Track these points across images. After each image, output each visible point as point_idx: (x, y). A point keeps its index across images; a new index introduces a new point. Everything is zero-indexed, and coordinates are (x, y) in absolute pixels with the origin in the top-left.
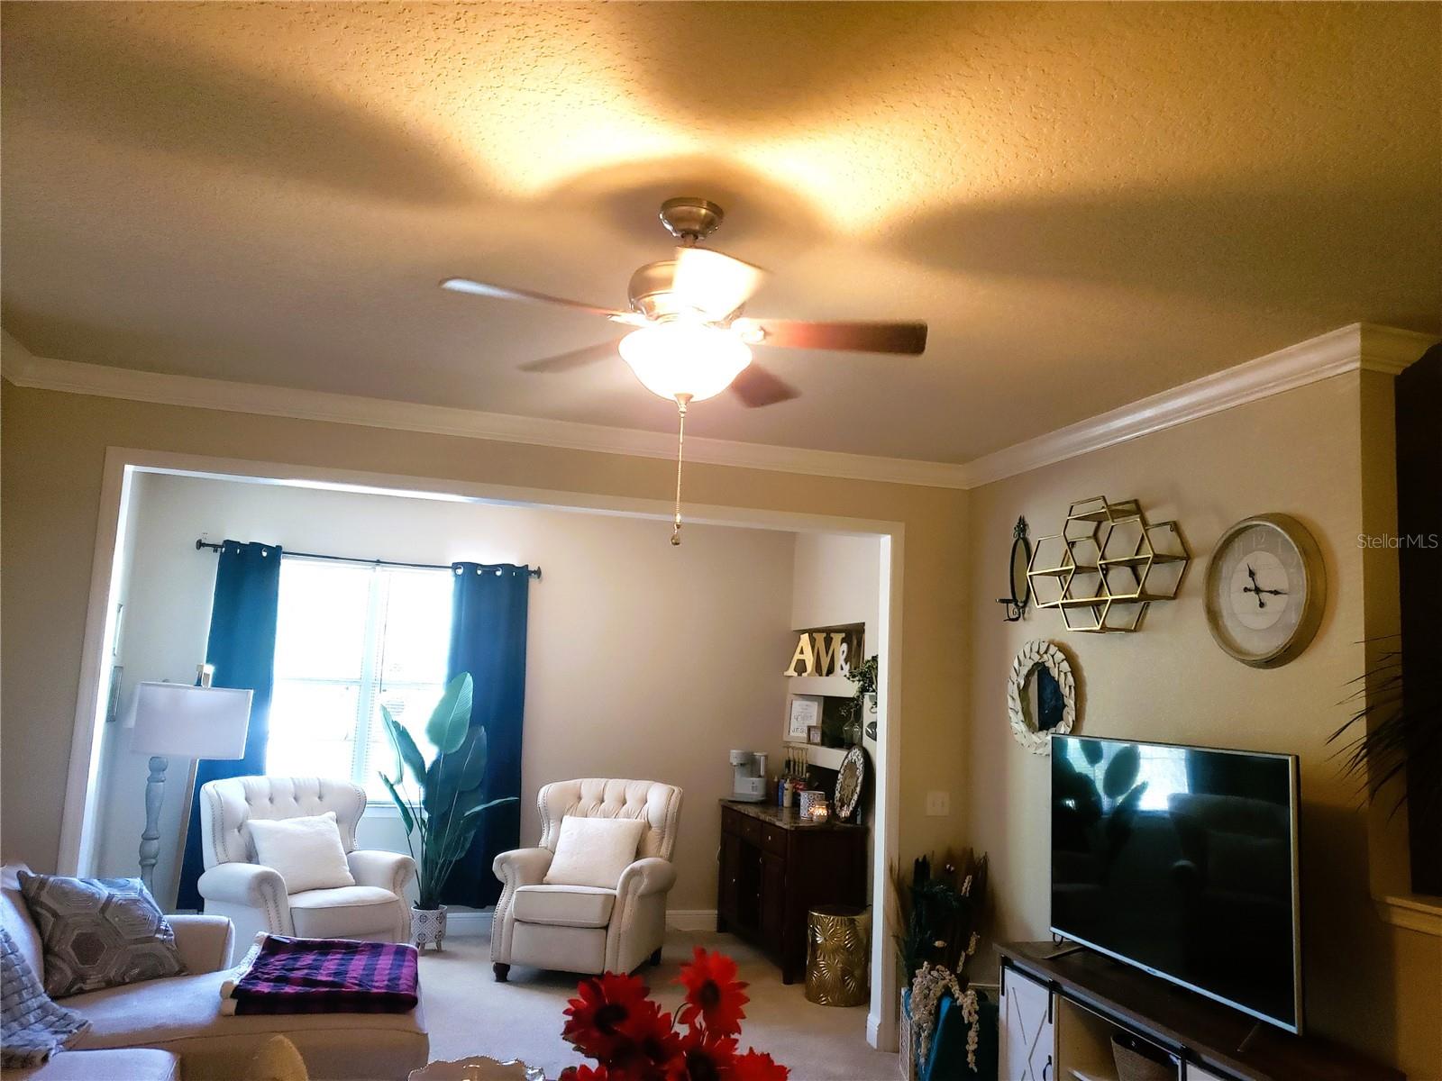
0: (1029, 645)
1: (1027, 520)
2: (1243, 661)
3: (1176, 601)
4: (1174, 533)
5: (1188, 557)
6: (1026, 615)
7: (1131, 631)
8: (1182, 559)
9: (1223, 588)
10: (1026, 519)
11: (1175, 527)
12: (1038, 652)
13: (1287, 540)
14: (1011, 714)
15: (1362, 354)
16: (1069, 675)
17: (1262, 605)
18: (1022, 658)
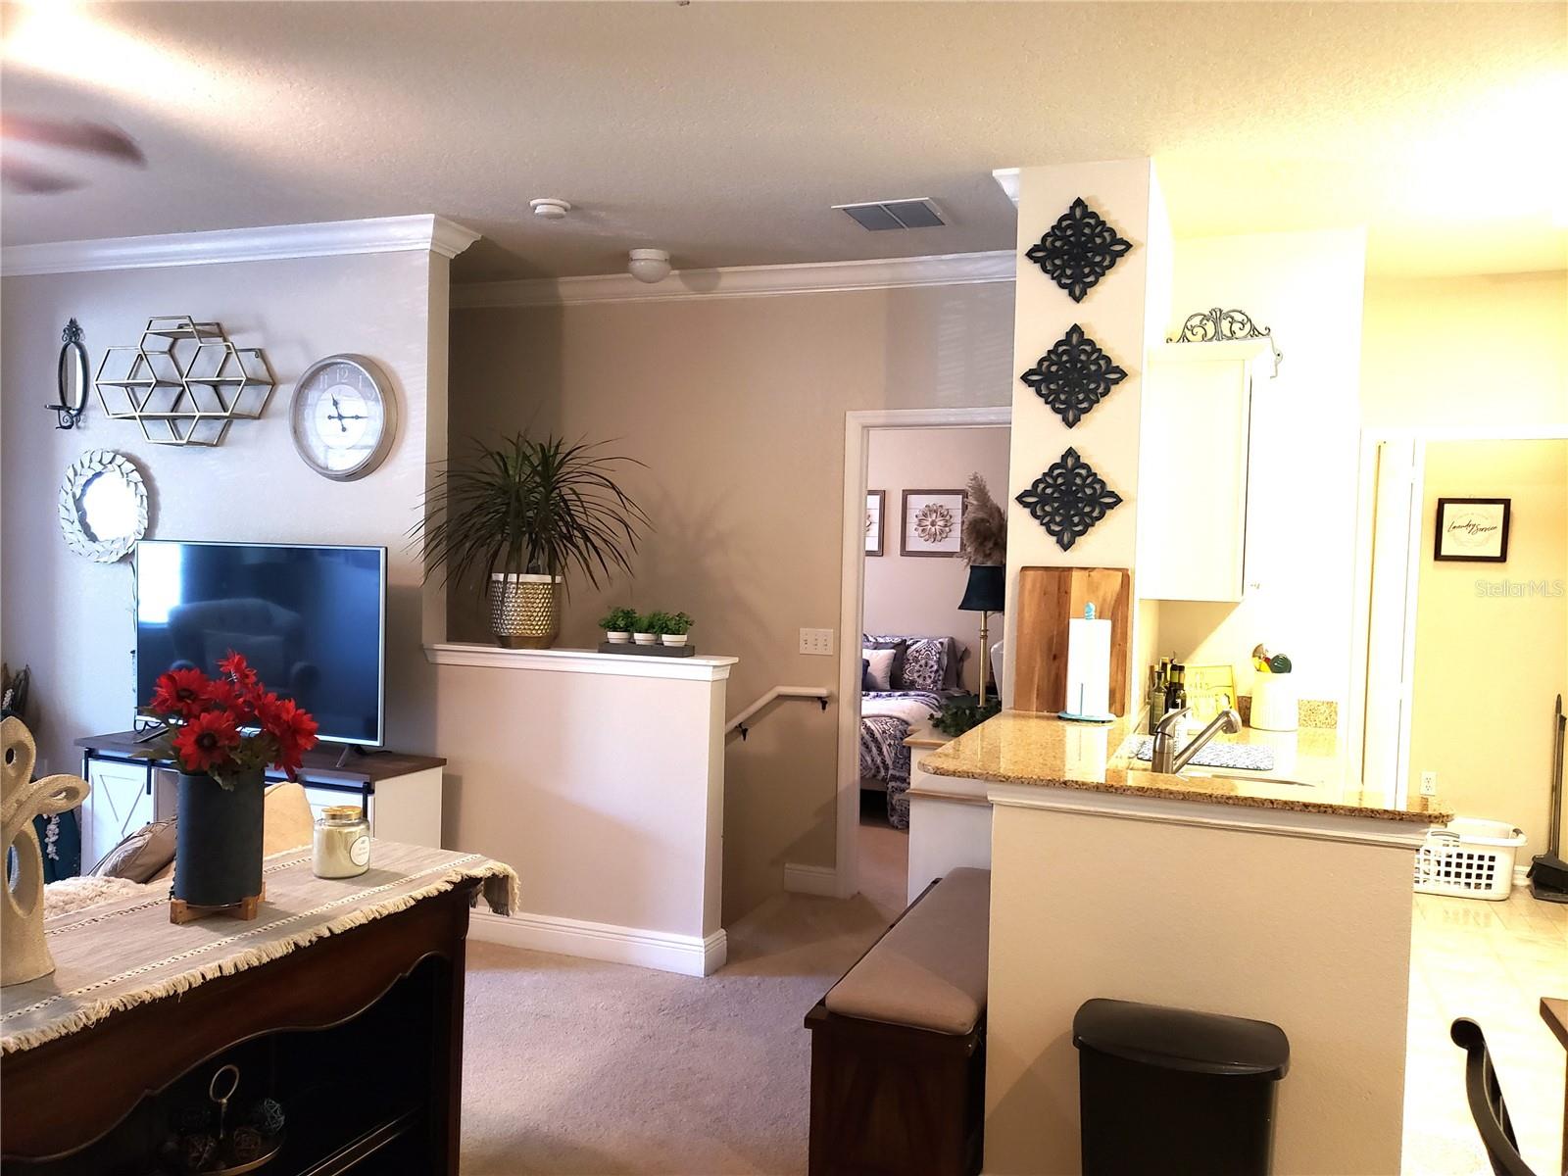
0: (89, 454)
1: (81, 324)
2: (324, 475)
3: (261, 421)
4: (259, 359)
5: (273, 383)
6: (80, 424)
7: (212, 445)
8: (268, 384)
9: (308, 412)
10: (78, 323)
11: (260, 354)
12: (100, 462)
13: (367, 378)
14: (64, 523)
15: (433, 239)
16: (141, 485)
17: (344, 429)
18: (78, 467)
